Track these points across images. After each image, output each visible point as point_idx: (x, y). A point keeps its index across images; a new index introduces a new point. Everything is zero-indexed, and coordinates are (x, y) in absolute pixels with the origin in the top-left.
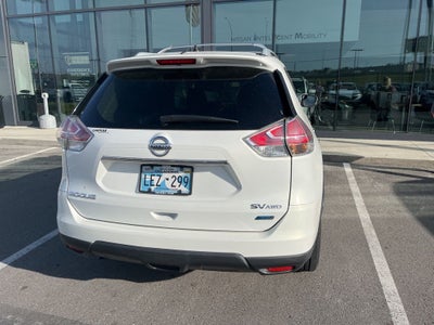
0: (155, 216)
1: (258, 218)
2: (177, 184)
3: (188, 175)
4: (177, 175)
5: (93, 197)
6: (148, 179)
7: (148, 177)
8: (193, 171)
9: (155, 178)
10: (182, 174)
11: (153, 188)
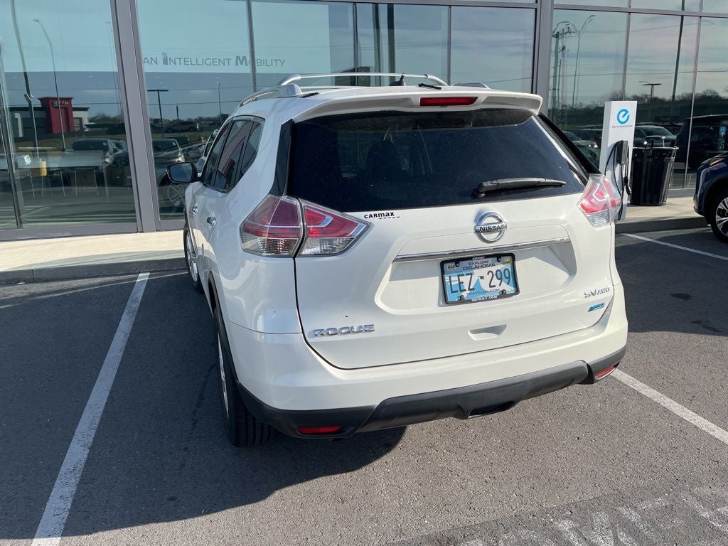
0: (473, 336)
1: (591, 309)
2: (496, 282)
3: (509, 266)
4: (494, 269)
5: (369, 328)
6: (455, 283)
7: (454, 279)
8: (514, 260)
9: (465, 279)
10: (500, 267)
11: (465, 294)
